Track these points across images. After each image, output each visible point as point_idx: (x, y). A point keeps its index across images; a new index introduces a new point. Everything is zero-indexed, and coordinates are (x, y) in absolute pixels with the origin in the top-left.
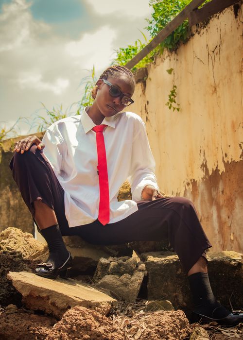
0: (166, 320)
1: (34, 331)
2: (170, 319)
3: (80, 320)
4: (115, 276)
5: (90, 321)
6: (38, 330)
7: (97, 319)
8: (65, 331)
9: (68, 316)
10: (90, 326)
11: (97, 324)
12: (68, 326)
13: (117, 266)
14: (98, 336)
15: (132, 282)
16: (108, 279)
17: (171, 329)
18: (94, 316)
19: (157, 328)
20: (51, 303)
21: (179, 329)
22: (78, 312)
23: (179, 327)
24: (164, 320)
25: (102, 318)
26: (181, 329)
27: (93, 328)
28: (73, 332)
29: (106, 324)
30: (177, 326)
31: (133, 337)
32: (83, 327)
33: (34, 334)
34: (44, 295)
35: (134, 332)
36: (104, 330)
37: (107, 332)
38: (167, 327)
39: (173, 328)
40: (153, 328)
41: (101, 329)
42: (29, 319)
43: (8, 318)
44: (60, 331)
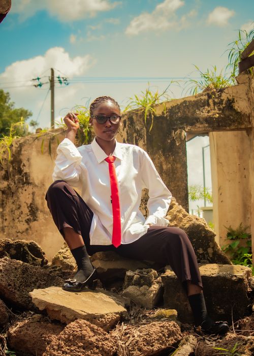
0: (155, 330)
1: (45, 337)
2: (158, 330)
3: (77, 332)
4: (136, 287)
5: (85, 332)
6: (48, 337)
7: (92, 330)
8: (63, 340)
9: (67, 328)
10: (84, 336)
11: (92, 334)
12: (66, 336)
13: (139, 278)
14: (91, 344)
15: (149, 293)
16: (131, 289)
17: (158, 338)
18: (90, 328)
19: (145, 337)
20: (63, 315)
21: (166, 337)
22: (77, 325)
23: (167, 336)
24: (153, 331)
25: (97, 330)
26: (168, 338)
27: (86, 338)
28: (70, 340)
29: (100, 334)
30: (164, 335)
31: (125, 344)
32: (78, 337)
33: (45, 340)
34: (57, 309)
35: (127, 340)
36: (96, 339)
37: (99, 341)
38: (154, 336)
39: (160, 337)
40: (141, 337)
41: (93, 339)
42: (45, 327)
43: (30, 327)
44: (59, 340)
